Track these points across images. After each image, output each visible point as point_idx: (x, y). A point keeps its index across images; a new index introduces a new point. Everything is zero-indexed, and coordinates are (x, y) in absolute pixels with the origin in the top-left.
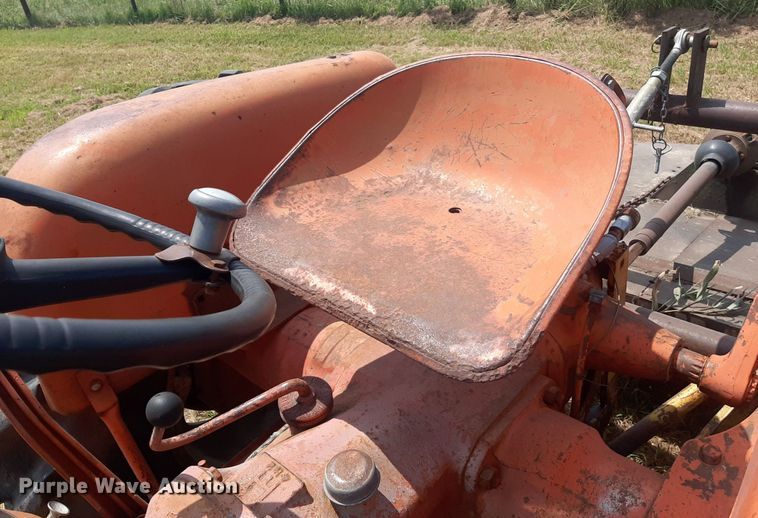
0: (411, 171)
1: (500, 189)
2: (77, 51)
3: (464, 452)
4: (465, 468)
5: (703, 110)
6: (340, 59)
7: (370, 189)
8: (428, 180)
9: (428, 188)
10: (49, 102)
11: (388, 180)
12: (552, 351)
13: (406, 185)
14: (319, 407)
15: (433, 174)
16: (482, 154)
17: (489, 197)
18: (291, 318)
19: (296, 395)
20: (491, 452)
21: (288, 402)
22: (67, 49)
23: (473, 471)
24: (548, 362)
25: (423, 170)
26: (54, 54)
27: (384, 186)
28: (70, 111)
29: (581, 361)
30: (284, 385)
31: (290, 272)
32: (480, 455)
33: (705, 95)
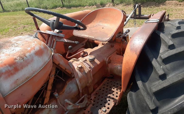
0: (96, 24)
1: (109, 25)
2: (16, 17)
3: (106, 58)
4: (106, 60)
5: (141, 16)
6: (84, 11)
7: (91, 27)
8: (99, 25)
9: (99, 26)
10: (13, 27)
11: (93, 25)
12: (117, 48)
13: (96, 26)
14: (86, 54)
15: (100, 24)
16: (106, 21)
17: (107, 26)
18: (79, 49)
19: (83, 53)
20: (109, 58)
21: (82, 54)
22: (14, 16)
23: (107, 61)
24: (117, 49)
25: (98, 24)
26: (11, 17)
27: (93, 26)
28: (18, 29)
29: (122, 49)
30: (82, 51)
31: (82, 35)
32: (108, 59)
33: (142, 14)
